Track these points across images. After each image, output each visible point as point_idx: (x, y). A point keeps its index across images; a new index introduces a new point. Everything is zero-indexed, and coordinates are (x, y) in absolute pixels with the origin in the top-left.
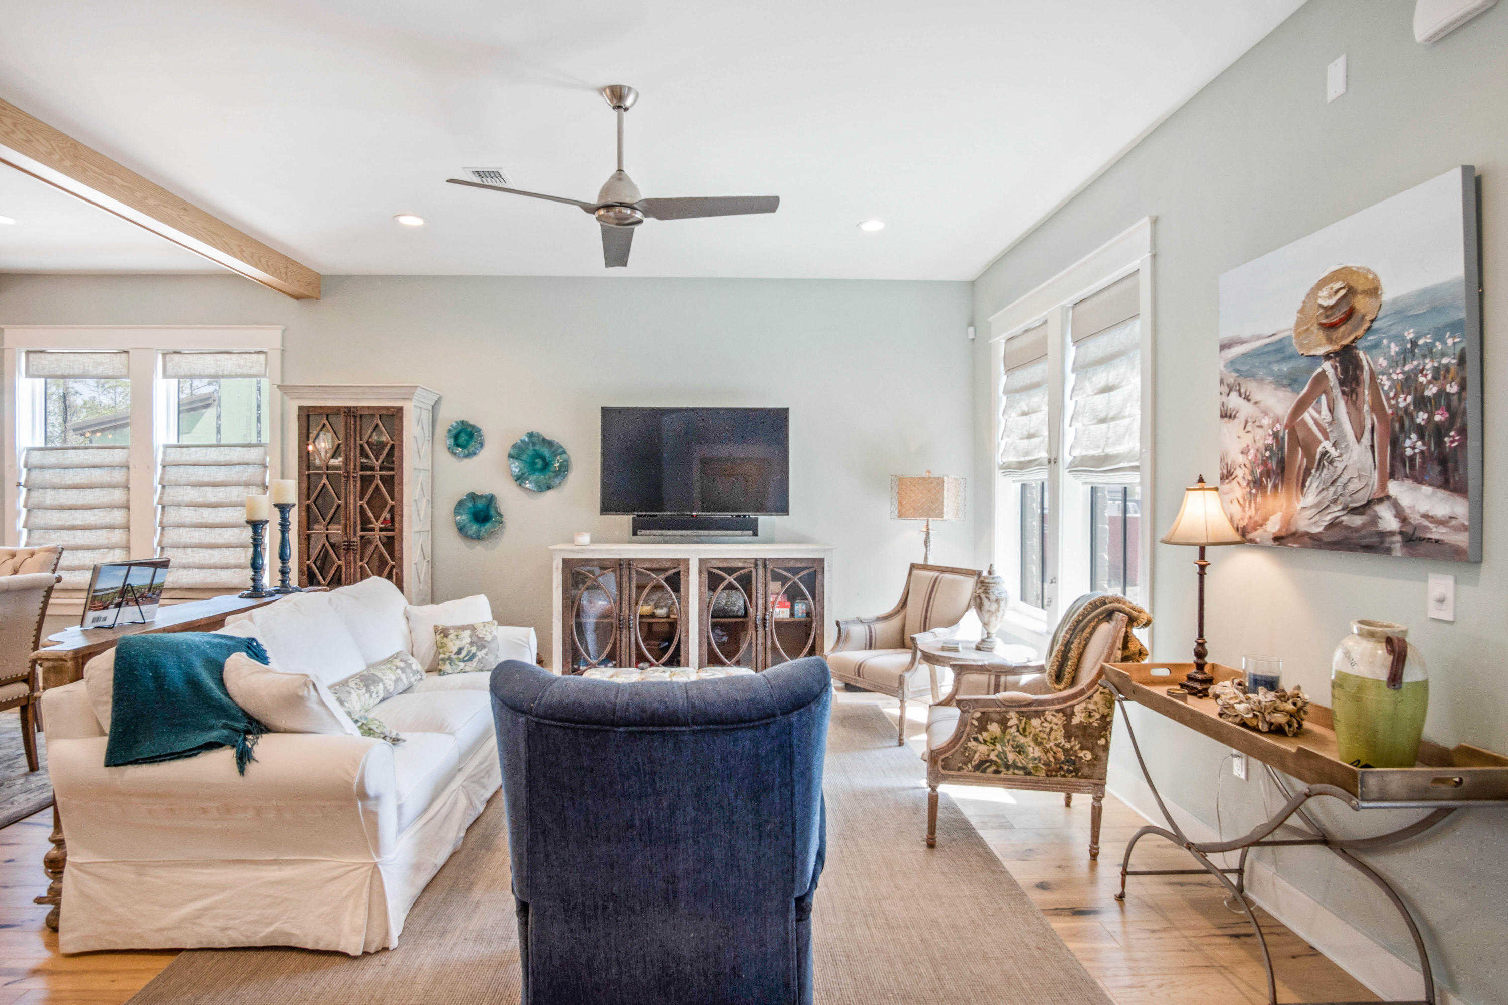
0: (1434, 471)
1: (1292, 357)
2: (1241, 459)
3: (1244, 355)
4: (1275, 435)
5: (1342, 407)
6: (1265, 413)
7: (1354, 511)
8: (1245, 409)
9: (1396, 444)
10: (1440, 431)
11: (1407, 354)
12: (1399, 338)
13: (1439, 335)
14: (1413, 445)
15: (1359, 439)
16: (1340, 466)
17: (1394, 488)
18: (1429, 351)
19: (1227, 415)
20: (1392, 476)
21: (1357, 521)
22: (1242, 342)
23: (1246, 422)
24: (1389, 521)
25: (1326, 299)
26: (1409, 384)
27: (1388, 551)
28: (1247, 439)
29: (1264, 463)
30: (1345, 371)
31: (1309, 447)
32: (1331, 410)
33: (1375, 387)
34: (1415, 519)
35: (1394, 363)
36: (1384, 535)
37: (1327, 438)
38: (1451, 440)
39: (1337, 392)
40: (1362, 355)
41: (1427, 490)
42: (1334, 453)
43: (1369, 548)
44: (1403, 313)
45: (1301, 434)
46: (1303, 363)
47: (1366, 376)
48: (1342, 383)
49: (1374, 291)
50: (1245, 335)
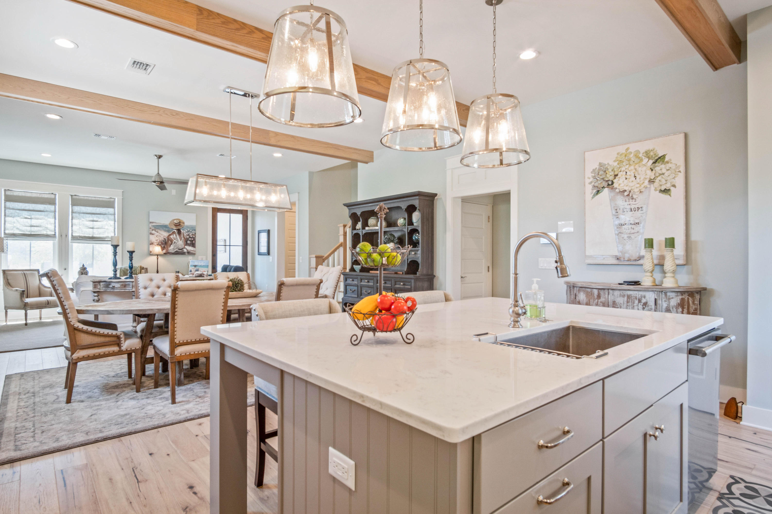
0: (192, 245)
1: (168, 228)
2: (156, 241)
3: (156, 225)
4: (164, 239)
5: (178, 236)
6: (162, 235)
7: (179, 249)
8: (157, 234)
9: (186, 242)
10: (192, 241)
11: (188, 231)
12: (187, 230)
13: (193, 230)
14: (189, 242)
15: (181, 240)
16: (178, 244)
17: (186, 247)
18: (191, 232)
19: (151, 234)
20: (186, 245)
21: (180, 251)
22: (156, 223)
23: (157, 236)
24: (185, 250)
25: (175, 222)
26: (188, 235)
27: (185, 254)
28: (157, 238)
29: (162, 242)
30: (178, 232)
31: (172, 241)
32: (176, 236)
33: (183, 235)
34: (189, 250)
35: (186, 232)
36: (184, 252)
37: (175, 240)
38: (194, 242)
39: (177, 234)
40: (181, 230)
41: (191, 247)
42: (176, 242)
43: (182, 254)
44: (188, 227)
45: (170, 239)
46: (171, 229)
47: (182, 233)
48: (178, 233)
49: (184, 223)
50: (156, 222)
